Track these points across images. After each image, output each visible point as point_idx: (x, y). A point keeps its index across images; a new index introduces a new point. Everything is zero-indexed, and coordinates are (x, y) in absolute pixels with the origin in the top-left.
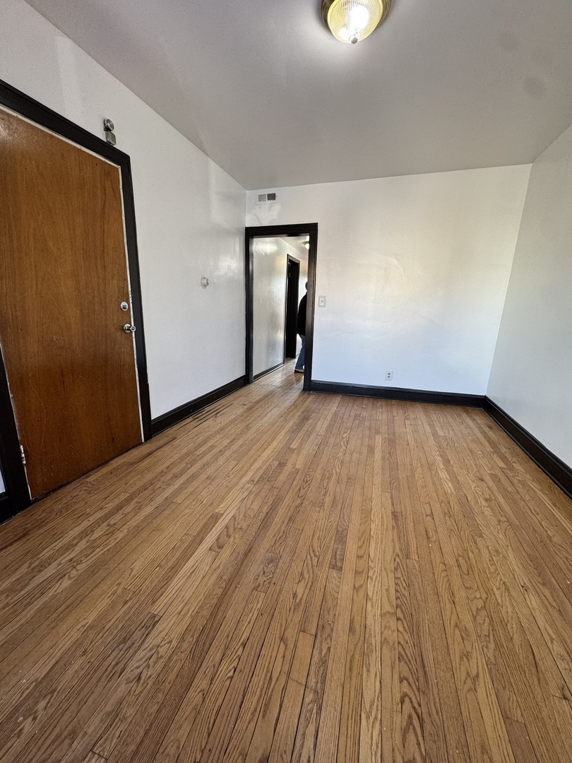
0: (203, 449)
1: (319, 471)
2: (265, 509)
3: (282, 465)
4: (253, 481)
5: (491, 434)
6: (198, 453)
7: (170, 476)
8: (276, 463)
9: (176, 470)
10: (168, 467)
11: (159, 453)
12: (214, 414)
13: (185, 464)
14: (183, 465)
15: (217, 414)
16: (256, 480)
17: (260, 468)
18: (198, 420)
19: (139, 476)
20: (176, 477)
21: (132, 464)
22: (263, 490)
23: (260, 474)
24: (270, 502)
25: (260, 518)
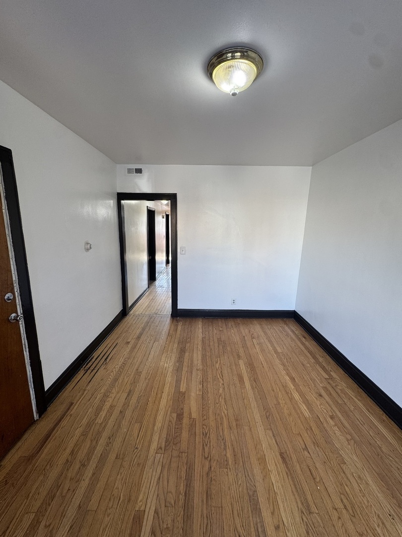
0: (103, 414)
1: (212, 418)
2: (182, 488)
3: (180, 417)
4: (161, 448)
5: (307, 343)
6: (99, 420)
7: (77, 466)
8: (175, 415)
9: (81, 455)
10: (72, 452)
11: (58, 433)
12: (103, 359)
13: (89, 443)
14: (88, 444)
15: (106, 359)
16: (163, 446)
17: (163, 427)
18: (89, 371)
19: (41, 478)
20: (83, 465)
21: (30, 459)
22: (173, 459)
23: (164, 435)
24: (183, 474)
25: (180, 504)
